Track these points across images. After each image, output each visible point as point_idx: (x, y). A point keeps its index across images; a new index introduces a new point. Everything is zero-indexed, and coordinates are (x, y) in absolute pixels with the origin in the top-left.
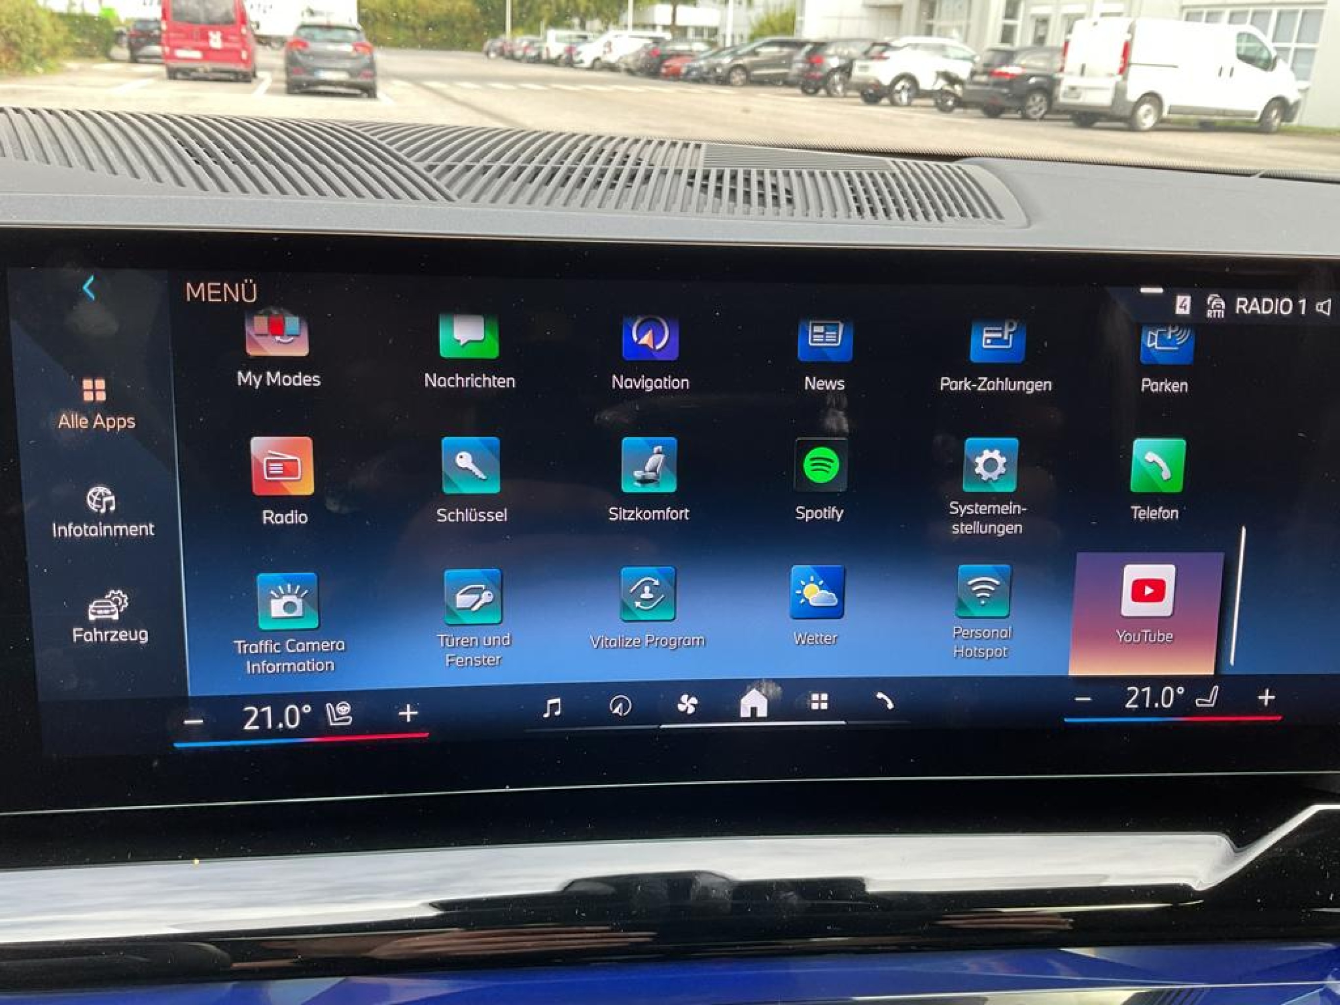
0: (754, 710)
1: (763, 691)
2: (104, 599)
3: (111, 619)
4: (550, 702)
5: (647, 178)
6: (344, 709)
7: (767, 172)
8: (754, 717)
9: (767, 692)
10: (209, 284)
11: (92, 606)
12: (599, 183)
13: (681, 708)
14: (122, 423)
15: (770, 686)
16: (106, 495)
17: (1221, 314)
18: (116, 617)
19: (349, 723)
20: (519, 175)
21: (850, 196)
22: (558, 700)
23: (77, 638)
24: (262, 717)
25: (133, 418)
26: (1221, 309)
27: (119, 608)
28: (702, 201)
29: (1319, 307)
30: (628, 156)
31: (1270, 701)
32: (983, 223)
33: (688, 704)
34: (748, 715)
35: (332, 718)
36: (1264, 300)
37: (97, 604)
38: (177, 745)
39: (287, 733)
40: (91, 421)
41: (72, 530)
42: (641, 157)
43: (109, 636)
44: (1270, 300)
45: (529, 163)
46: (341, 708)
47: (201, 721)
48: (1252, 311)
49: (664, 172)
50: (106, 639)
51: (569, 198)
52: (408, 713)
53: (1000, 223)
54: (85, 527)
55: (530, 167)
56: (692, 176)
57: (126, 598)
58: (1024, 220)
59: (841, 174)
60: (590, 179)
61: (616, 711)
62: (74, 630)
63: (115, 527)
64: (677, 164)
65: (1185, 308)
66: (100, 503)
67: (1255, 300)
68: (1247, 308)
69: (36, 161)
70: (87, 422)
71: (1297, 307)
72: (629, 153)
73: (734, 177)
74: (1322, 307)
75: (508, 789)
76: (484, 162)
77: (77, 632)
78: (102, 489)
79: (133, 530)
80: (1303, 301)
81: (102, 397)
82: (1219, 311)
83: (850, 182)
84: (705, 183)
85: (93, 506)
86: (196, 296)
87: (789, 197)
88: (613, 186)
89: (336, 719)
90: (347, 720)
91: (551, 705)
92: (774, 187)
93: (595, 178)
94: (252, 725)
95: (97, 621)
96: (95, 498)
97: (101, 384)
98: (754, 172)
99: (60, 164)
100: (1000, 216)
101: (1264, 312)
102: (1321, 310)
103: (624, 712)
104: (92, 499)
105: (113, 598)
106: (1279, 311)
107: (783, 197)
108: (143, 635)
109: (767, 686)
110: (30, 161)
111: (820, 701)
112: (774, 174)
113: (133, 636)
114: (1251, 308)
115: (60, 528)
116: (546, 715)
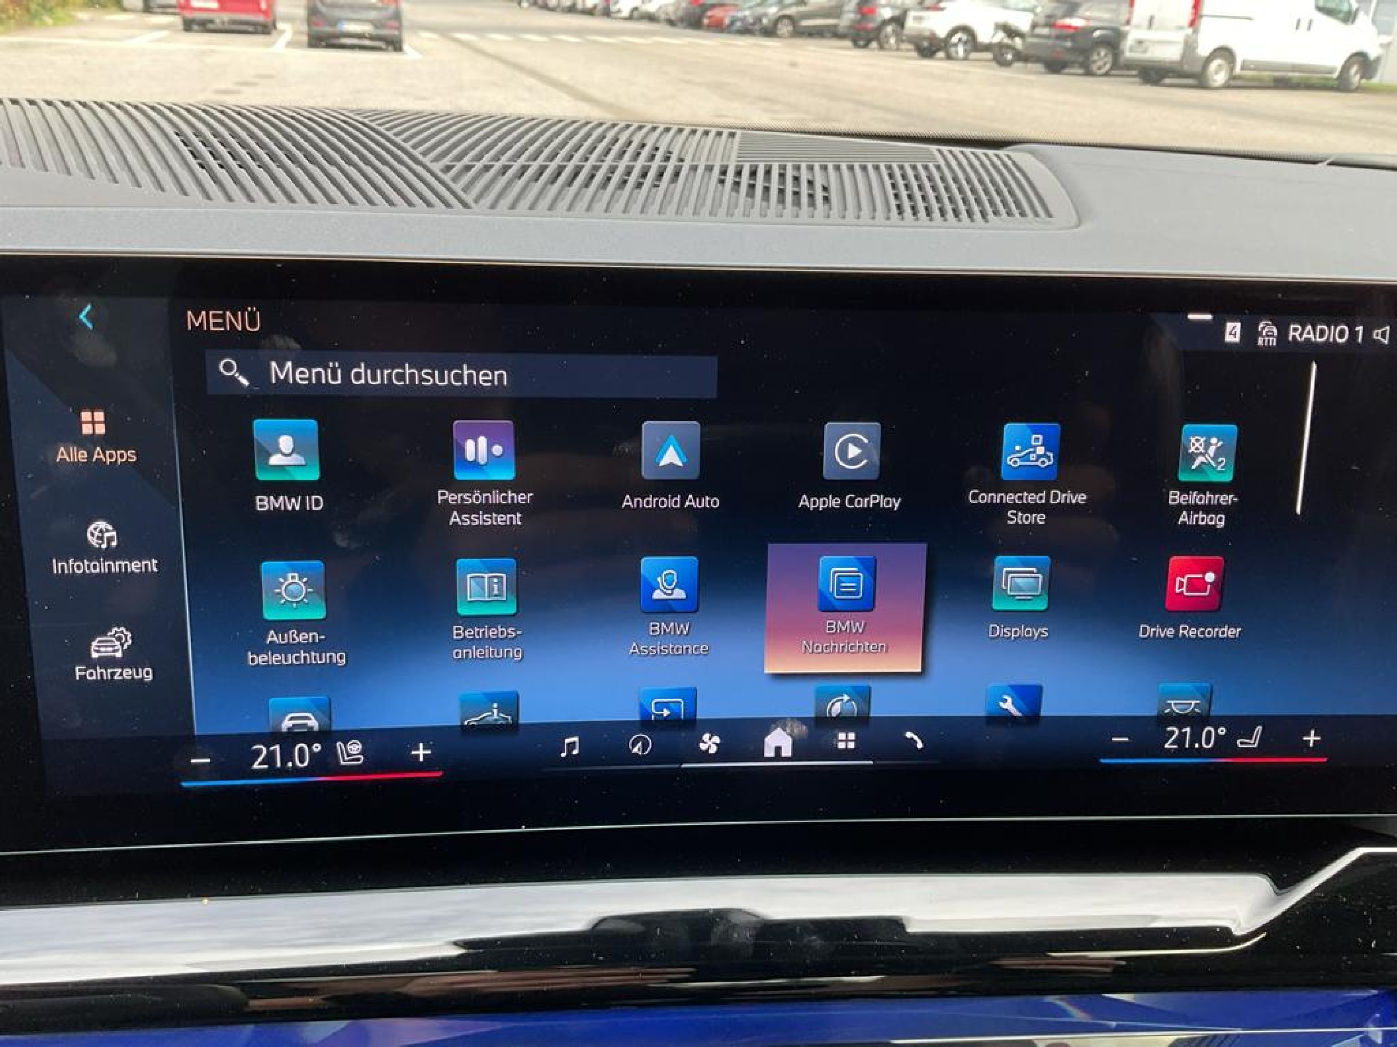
0: (778, 750)
1: (788, 731)
2: (107, 636)
3: (114, 657)
4: (567, 741)
5: (677, 174)
6: (355, 747)
7: (803, 166)
8: (778, 756)
9: (792, 731)
10: (211, 313)
11: (94, 644)
12: (625, 182)
13: (703, 747)
14: (122, 456)
15: (795, 725)
16: (107, 530)
17: (1273, 342)
18: (119, 655)
19: (360, 762)
20: (541, 174)
21: (891, 192)
22: (576, 739)
23: (80, 676)
24: (271, 756)
25: (134, 452)
26: (1273, 336)
27: (122, 645)
28: (733, 200)
29: (1377, 335)
30: (657, 149)
31: (1315, 742)
32: (1030, 223)
33: (710, 743)
34: (772, 754)
35: (343, 757)
36: (1319, 327)
37: (100, 641)
38: (185, 784)
39: (296, 772)
40: (91, 455)
41: (73, 566)
42: (670, 150)
43: (113, 674)
44: (1326, 327)
45: (552, 160)
46: (352, 747)
47: (208, 760)
48: (1306, 339)
49: (694, 168)
50: (110, 677)
51: (592, 201)
52: (421, 752)
53: (1049, 223)
54: (86, 563)
55: (553, 166)
56: (724, 172)
57: (130, 635)
58: (1075, 220)
59: (882, 166)
60: (616, 178)
61: (636, 750)
62: (77, 668)
63: (117, 563)
64: (708, 159)
65: (1235, 335)
66: (101, 538)
67: (1309, 327)
68: (1301, 335)
69: (32, 167)
70: (86, 455)
71: (1354, 335)
72: (658, 145)
73: (768, 172)
74: (1380, 334)
75: (524, 829)
76: (504, 160)
77: (80, 670)
78: (102, 525)
79: (135, 566)
80: (1360, 329)
81: (101, 429)
82: (1271, 339)
83: (891, 176)
84: (737, 180)
85: (94, 542)
86: (197, 324)
87: (826, 195)
88: (639, 185)
89: (346, 758)
90: (358, 759)
91: (569, 744)
92: (811, 183)
93: (621, 177)
94: (260, 764)
95: (100, 658)
96: (96, 533)
97: (100, 416)
98: (789, 166)
99: (58, 171)
100: (1049, 215)
101: (1318, 340)
102: (1379, 338)
103: (643, 752)
104: (92, 535)
105: (117, 635)
106: (1334, 338)
107: (819, 194)
108: (148, 673)
109: (792, 726)
110: (27, 168)
111: (847, 741)
112: (811, 168)
113: (137, 674)
114: (1305, 336)
115: (60, 564)
116: (563, 754)
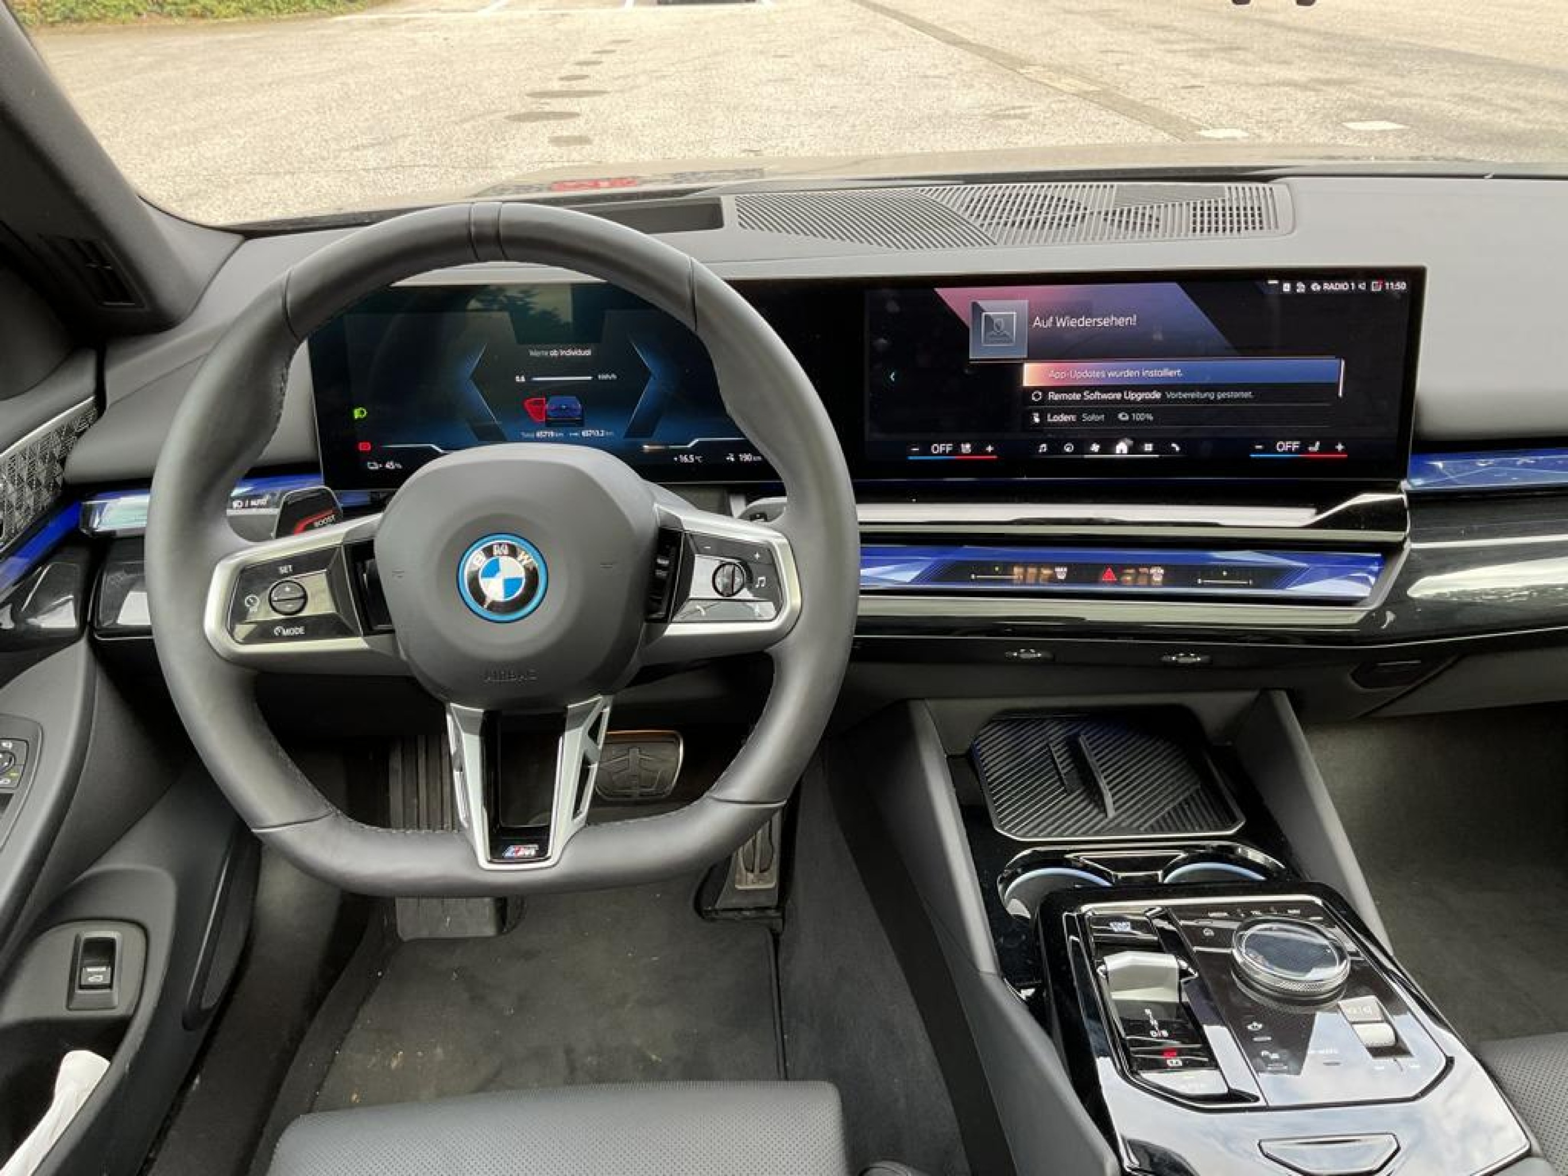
0: (1122, 451)
5: (1084, 217)
7: (1148, 207)
8: (1122, 453)
9: (1127, 443)
12: (1060, 223)
13: (1093, 449)
15: (1129, 440)
21: (1192, 219)
28: (1111, 231)
29: (1360, 286)
30: (1073, 202)
31: (1341, 448)
32: (1263, 234)
33: (1096, 448)
35: (963, 449)
36: (1336, 284)
38: (909, 458)
44: (1339, 284)
45: (1025, 216)
46: (966, 446)
47: (917, 449)
49: (1092, 213)
52: (990, 448)
53: (1275, 233)
55: (1026, 220)
56: (1107, 214)
58: (1290, 227)
60: (1056, 222)
61: (1068, 450)
64: (1099, 207)
67: (1332, 284)
68: (1329, 288)
71: (1350, 286)
72: (1074, 199)
73: (1129, 212)
75: (1025, 478)
76: (1004, 218)
80: (1352, 284)
84: (1113, 218)
87: (1157, 223)
88: (1066, 226)
90: (968, 450)
91: (1043, 447)
92: (1151, 217)
98: (1141, 207)
100: (1277, 227)
101: (1336, 289)
106: (1343, 288)
107: (1154, 223)
109: (1127, 441)
111: (1149, 447)
112: (1152, 208)
114: (1331, 288)
116: (1041, 451)
